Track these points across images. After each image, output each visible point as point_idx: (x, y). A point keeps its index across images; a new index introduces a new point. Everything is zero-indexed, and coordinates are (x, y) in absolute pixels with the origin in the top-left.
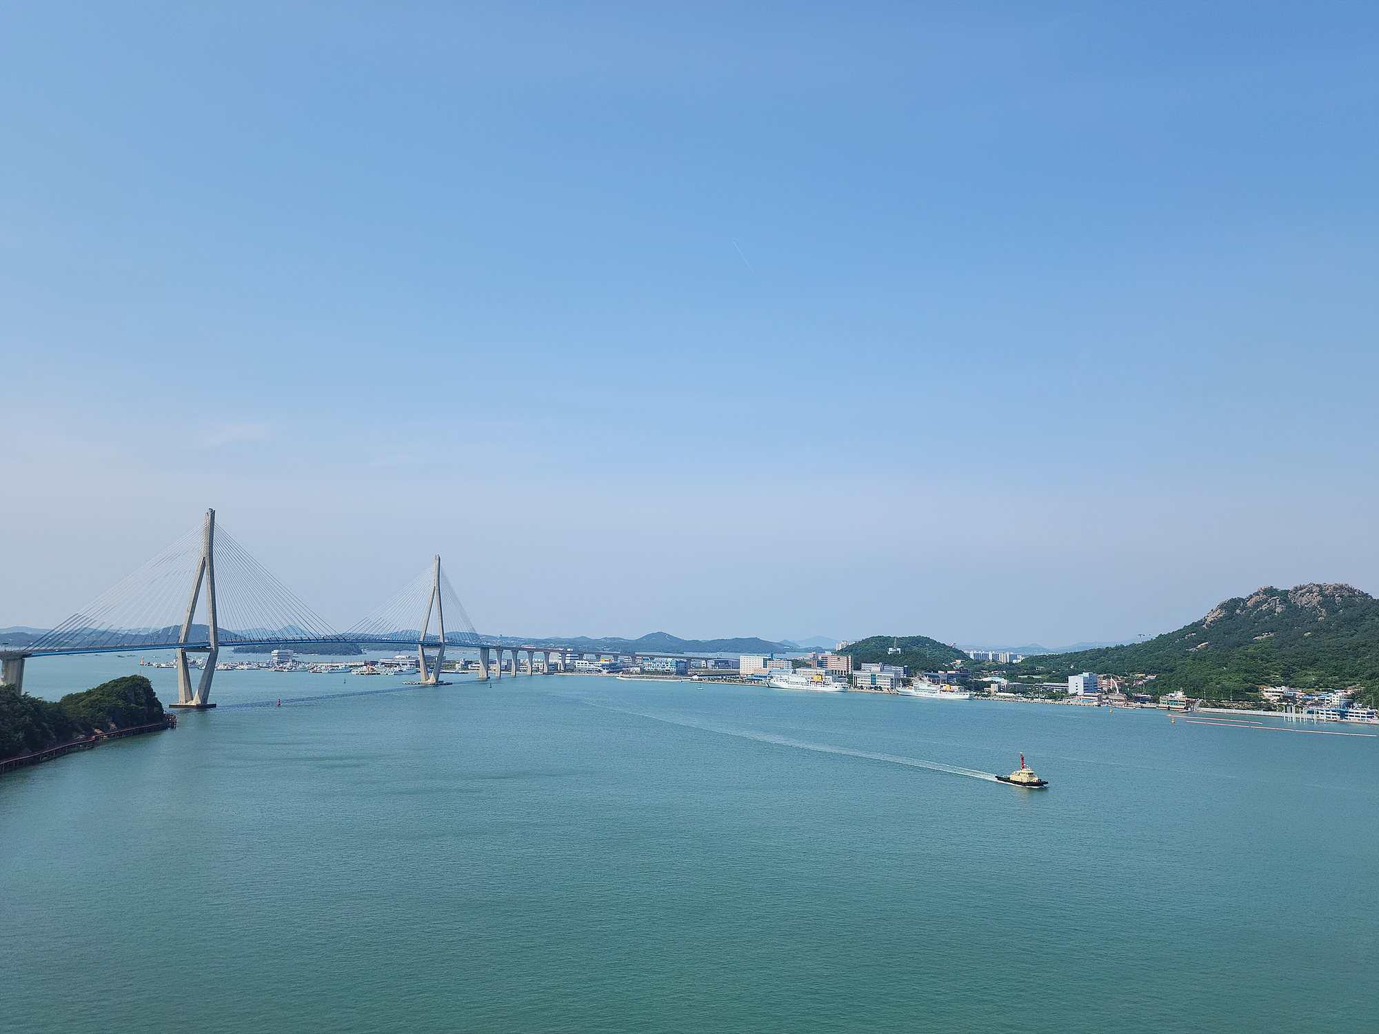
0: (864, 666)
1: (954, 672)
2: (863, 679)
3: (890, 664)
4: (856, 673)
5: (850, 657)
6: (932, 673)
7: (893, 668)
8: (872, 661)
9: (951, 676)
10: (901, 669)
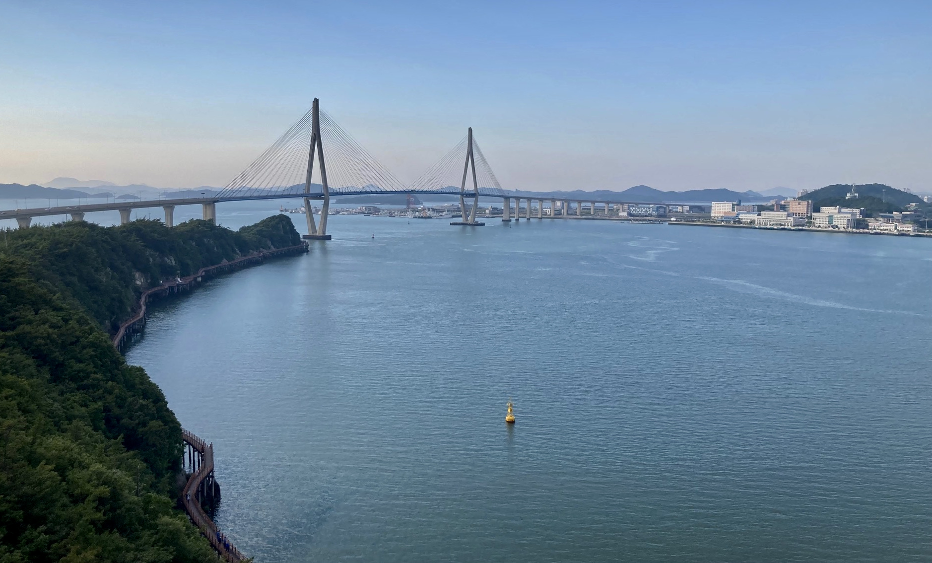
0: (824, 209)
1: (908, 213)
2: (822, 220)
3: (848, 206)
4: (815, 214)
5: (810, 201)
6: (887, 214)
7: (850, 210)
8: (832, 204)
9: (905, 216)
10: (858, 211)
